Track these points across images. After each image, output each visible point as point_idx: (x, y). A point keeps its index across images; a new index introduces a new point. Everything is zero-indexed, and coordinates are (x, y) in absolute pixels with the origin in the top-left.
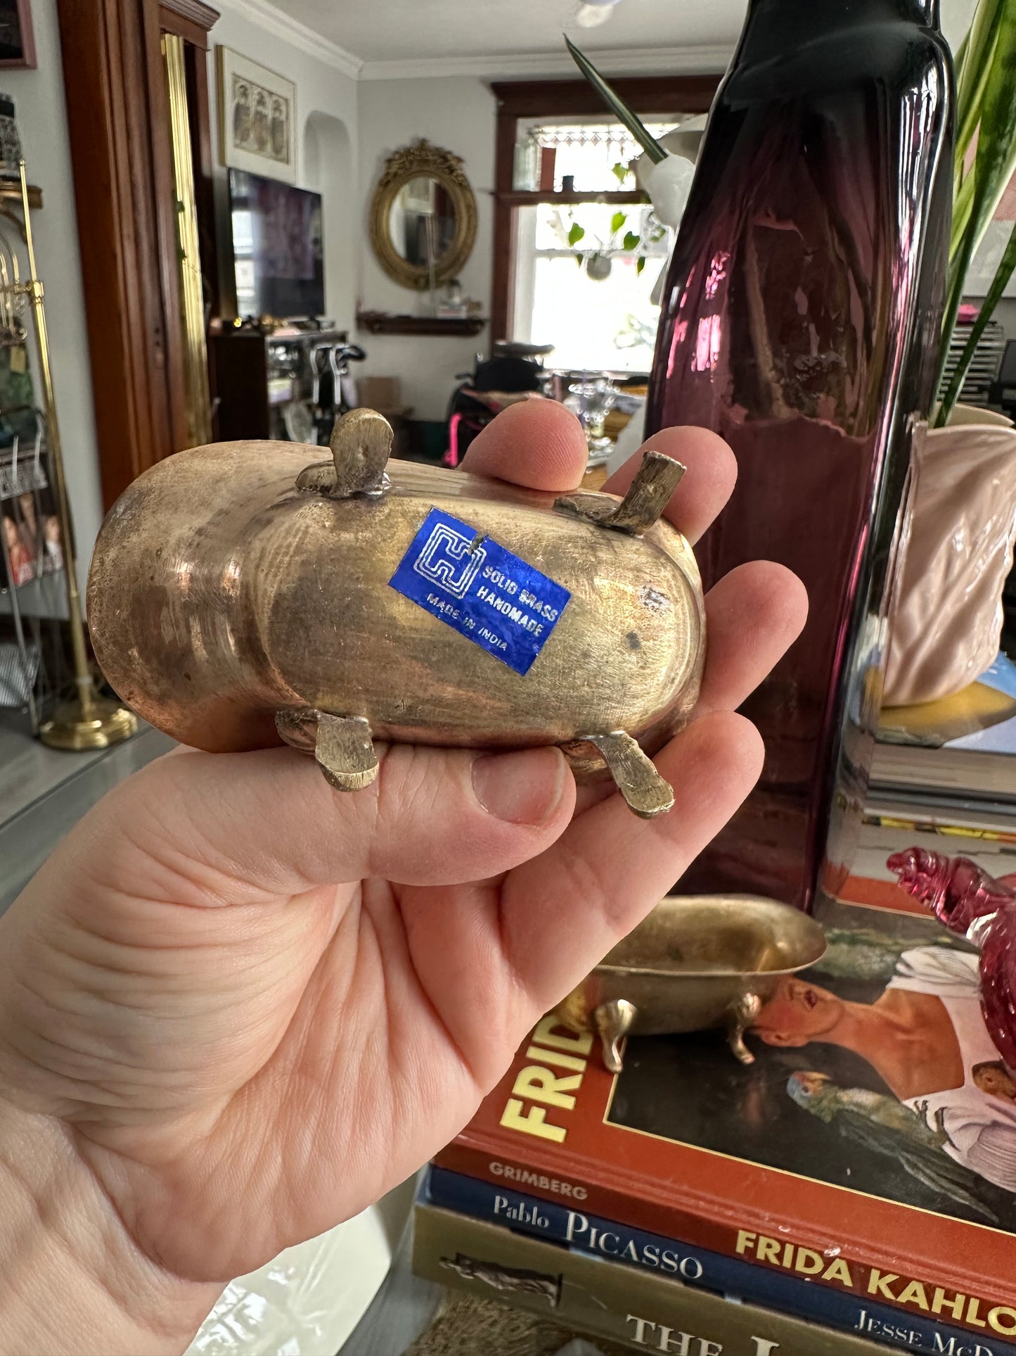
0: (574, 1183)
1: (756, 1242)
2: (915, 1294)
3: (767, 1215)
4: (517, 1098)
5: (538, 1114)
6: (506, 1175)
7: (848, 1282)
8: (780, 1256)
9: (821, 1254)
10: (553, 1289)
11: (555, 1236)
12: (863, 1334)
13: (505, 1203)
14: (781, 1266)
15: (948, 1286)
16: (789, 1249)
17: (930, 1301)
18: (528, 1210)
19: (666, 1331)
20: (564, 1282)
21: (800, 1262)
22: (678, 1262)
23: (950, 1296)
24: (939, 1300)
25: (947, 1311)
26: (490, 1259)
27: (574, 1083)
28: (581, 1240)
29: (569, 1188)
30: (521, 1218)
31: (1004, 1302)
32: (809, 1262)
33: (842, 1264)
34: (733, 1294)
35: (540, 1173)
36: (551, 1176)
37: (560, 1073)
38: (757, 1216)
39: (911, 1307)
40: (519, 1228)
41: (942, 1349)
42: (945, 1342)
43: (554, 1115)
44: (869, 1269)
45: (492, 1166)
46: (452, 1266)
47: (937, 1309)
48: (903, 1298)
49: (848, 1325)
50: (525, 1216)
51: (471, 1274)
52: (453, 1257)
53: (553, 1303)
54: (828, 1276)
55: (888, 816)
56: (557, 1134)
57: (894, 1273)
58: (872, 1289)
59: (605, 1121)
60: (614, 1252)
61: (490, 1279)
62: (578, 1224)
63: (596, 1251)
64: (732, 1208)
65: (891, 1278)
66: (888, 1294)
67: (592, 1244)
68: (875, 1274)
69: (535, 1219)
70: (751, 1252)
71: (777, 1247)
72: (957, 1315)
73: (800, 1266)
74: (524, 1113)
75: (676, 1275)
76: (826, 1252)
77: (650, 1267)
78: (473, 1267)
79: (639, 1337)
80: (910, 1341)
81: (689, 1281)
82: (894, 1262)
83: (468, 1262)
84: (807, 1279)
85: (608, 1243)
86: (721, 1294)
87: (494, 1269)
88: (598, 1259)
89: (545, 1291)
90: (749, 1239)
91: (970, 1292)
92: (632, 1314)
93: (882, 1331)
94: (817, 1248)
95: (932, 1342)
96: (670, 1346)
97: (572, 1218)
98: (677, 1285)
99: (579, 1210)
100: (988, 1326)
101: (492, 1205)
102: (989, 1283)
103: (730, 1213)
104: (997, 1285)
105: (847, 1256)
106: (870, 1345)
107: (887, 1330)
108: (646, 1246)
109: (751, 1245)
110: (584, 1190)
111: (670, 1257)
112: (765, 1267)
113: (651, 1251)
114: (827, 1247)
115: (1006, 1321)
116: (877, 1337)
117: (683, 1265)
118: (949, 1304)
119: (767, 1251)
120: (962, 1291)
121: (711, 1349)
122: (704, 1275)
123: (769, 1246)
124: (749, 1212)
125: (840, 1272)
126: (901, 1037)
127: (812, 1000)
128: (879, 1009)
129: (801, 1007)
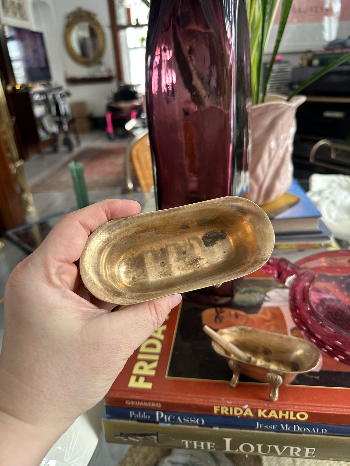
2: (273, 414)
3: (223, 399)
4: (134, 375)
5: (142, 379)
6: (132, 404)
7: (251, 414)
8: (229, 412)
9: (242, 408)
10: (155, 437)
11: (153, 420)
12: (259, 429)
13: (134, 413)
14: (230, 414)
15: (283, 409)
16: (231, 409)
17: (278, 415)
18: (142, 414)
19: (195, 443)
20: (159, 434)
21: (236, 412)
22: (196, 421)
23: (284, 412)
24: (281, 414)
25: (284, 417)
26: (132, 432)
27: (155, 365)
28: (162, 420)
29: (155, 404)
30: (140, 417)
31: (301, 410)
32: (238, 412)
33: (249, 410)
34: (216, 425)
35: (143, 401)
36: (147, 402)
37: (150, 362)
38: (220, 400)
39: (273, 418)
40: (140, 420)
41: (283, 429)
42: (284, 426)
43: (148, 379)
44: (258, 410)
45: (127, 402)
46: (120, 437)
47: (280, 417)
48: (270, 416)
49: (253, 427)
50: (141, 416)
51: (127, 438)
52: (119, 434)
53: (156, 442)
54: (245, 414)
56: (149, 386)
57: (266, 409)
58: (259, 415)
59: (166, 377)
60: (174, 421)
61: (133, 439)
62: (160, 415)
63: (168, 422)
64: (211, 399)
65: (265, 411)
66: (265, 416)
67: (166, 420)
68: (260, 411)
69: (144, 416)
70: (219, 412)
71: (227, 409)
72: (287, 417)
73: (236, 413)
74: (137, 380)
75: (196, 424)
77: (186, 424)
78: (127, 436)
79: (187, 446)
80: (274, 428)
81: (200, 425)
82: (266, 405)
83: (125, 435)
84: (239, 417)
85: (171, 419)
86: (212, 427)
87: (134, 435)
88: (169, 425)
89: (153, 438)
90: (218, 408)
91: (290, 409)
92: (183, 440)
93: (264, 427)
94: (240, 406)
95: (280, 427)
96: (197, 447)
97: (157, 413)
98: (196, 427)
99: (159, 410)
100: (297, 419)
101: (129, 415)
102: (296, 405)
103: (211, 401)
104: (298, 405)
105: (250, 407)
106: (261, 432)
107: (266, 427)
108: (184, 417)
109: (219, 410)
110: (160, 404)
111: (193, 419)
112: (225, 416)
113: (186, 419)
114: (244, 405)
115: (302, 416)
116: (263, 429)
117: (197, 421)
118: (284, 415)
119: (224, 411)
120: (287, 410)
121: (211, 445)
122: (205, 422)
123: (225, 409)
124: (217, 399)
125: (249, 413)
126: (267, 324)
127: (237, 316)
128: (259, 315)
129: (233, 319)
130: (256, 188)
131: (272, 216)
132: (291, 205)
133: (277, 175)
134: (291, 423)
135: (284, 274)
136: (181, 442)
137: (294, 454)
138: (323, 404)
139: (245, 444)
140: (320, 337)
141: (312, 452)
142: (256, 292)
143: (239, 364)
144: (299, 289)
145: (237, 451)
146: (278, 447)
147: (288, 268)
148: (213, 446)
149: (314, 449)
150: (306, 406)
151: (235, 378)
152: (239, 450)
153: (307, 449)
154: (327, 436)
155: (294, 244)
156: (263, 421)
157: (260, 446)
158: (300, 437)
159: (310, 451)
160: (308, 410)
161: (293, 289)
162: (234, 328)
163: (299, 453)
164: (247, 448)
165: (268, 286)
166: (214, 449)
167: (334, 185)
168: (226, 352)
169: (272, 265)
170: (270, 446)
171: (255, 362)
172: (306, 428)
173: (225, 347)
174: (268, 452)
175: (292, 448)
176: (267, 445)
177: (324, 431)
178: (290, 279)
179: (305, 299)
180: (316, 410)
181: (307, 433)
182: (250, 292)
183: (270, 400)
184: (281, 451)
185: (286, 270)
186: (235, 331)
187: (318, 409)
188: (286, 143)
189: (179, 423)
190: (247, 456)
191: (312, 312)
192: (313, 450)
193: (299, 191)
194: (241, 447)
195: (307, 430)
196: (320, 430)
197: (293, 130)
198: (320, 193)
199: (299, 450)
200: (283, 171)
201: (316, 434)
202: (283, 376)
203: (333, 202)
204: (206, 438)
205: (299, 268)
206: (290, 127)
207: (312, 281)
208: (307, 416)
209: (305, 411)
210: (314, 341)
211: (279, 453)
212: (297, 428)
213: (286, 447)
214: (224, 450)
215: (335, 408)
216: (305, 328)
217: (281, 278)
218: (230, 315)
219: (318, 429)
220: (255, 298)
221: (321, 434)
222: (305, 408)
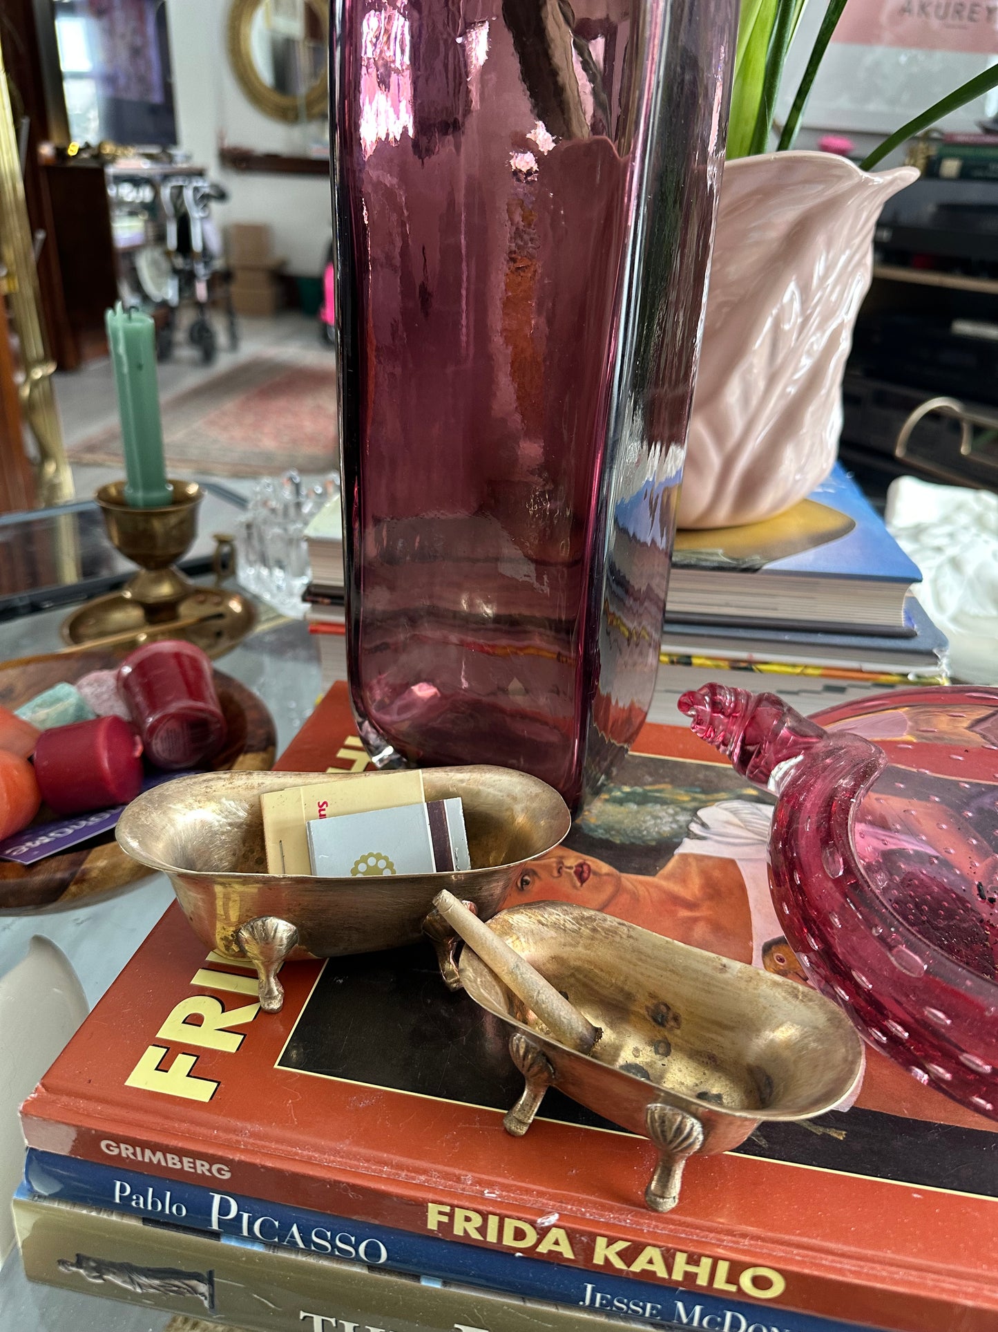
0: (212, 1160)
1: (451, 1216)
2: (651, 1262)
3: (469, 1177)
4: (160, 1044)
5: (184, 1063)
6: (124, 1155)
7: (568, 1253)
8: (482, 1230)
9: (533, 1224)
10: (203, 1288)
11: (197, 1224)
12: (591, 1308)
13: (128, 1190)
14: (485, 1241)
15: (692, 1249)
16: (493, 1221)
17: (670, 1268)
18: (158, 1195)
21: (508, 1235)
22: (356, 1246)
23: (693, 1260)
24: (681, 1264)
25: (690, 1277)
27: (246, 1015)
28: (231, 1228)
29: (207, 1166)
30: (150, 1207)
31: (760, 1261)
32: (519, 1235)
33: (559, 1234)
34: (432, 1276)
35: (165, 1150)
36: (181, 1153)
37: (228, 1001)
38: (458, 1179)
39: (648, 1276)
40: (150, 1219)
41: (685, 1320)
42: (689, 1311)
43: (204, 1065)
44: (593, 1237)
45: (103, 1144)
46: (74, 1269)
47: (678, 1276)
48: (637, 1267)
49: (574, 1300)
50: (154, 1204)
51: (100, 1277)
52: (74, 1260)
53: (206, 1303)
54: (543, 1249)
55: (700, 653)
56: (202, 1091)
57: (625, 1240)
58: (598, 1260)
59: (276, 1065)
60: (274, 1236)
61: (124, 1282)
62: (224, 1209)
63: (252, 1237)
64: (425, 1172)
65: (621, 1245)
66: (619, 1264)
67: (245, 1233)
68: (601, 1242)
69: (168, 1206)
70: (447, 1227)
71: (477, 1220)
72: (702, 1281)
73: (508, 1240)
75: (357, 1260)
76: (539, 1221)
77: (320, 1254)
78: (101, 1268)
80: (647, 1314)
81: (373, 1266)
82: (628, 1221)
84: (518, 1254)
85: (265, 1230)
86: (415, 1276)
87: (126, 1269)
88: (257, 1248)
89: (194, 1290)
90: (441, 1213)
91: (721, 1252)
92: (305, 1311)
93: (612, 1304)
94: (530, 1216)
95: (673, 1312)
97: (216, 1202)
98: (358, 1270)
99: (224, 1191)
100: (741, 1292)
101: (111, 1193)
102: (744, 1235)
103: (421, 1180)
104: (754, 1237)
105: (567, 1223)
106: (601, 1320)
107: (618, 1303)
108: (313, 1231)
109: (444, 1220)
110: (225, 1167)
111: (345, 1241)
112: (466, 1244)
113: (321, 1236)
114: (543, 1213)
115: (762, 1283)
116: (603, 1310)
117: (362, 1249)
118: (692, 1269)
119: (465, 1225)
120: (708, 1253)
122: (391, 1258)
123: (468, 1219)
124: (447, 1176)
125: (558, 1243)
126: (684, 913)
127: (581, 873)
129: (567, 883)
130: (714, 461)
131: (756, 559)
132: (824, 539)
133: (789, 422)
134: (714, 1302)
135: (768, 750)
136: (299, 1317)
142: (664, 802)
143: (546, 1053)
144: (811, 802)
150: (783, 1243)
151: (528, 1105)
155: (816, 662)
156: (606, 1277)
160: (785, 1260)
162: (554, 915)
165: (708, 790)
167: (963, 519)
168: (510, 998)
171: (616, 1050)
172: (769, 1329)
173: (506, 979)
180: (820, 1267)
182: (643, 800)
183: (648, 1206)
186: (556, 926)
187: (827, 1260)
188: (835, 321)
189: (293, 1246)
193: (857, 503)
202: (709, 1122)
203: (955, 564)
205: (821, 735)
208: (778, 1286)
209: (781, 1266)
212: (735, 1325)
215: (891, 1265)
218: (560, 868)
220: (656, 822)
222: (779, 1251)
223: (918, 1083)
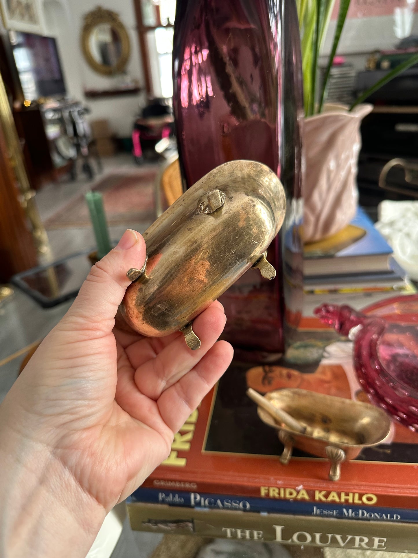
0: (190, 482)
2: (333, 497)
3: (272, 478)
5: (173, 453)
6: (162, 484)
7: (307, 497)
8: (279, 494)
9: (295, 489)
10: (190, 525)
11: (187, 504)
12: (317, 515)
13: (164, 495)
14: (280, 497)
15: (346, 491)
16: (282, 490)
17: (340, 497)
18: (174, 496)
19: (239, 532)
20: (195, 521)
21: (288, 494)
22: (239, 504)
23: (347, 494)
24: (343, 497)
25: (347, 501)
26: (163, 518)
27: (189, 437)
28: (198, 504)
29: (189, 484)
30: (172, 500)
31: (368, 492)
32: (291, 494)
33: (304, 492)
34: (264, 510)
35: (176, 481)
36: (180, 481)
37: (183, 433)
38: (269, 479)
39: (333, 502)
40: (172, 504)
41: (346, 514)
42: (348, 511)
43: (180, 454)
44: (314, 491)
46: (148, 524)
47: (343, 500)
48: (330, 498)
49: (310, 513)
51: (156, 525)
52: (147, 521)
53: (192, 530)
54: (299, 497)
55: (318, 289)
56: (182, 462)
57: (325, 490)
58: (317, 498)
59: (203, 451)
60: (213, 505)
61: (164, 526)
62: (195, 498)
63: (205, 506)
64: (257, 478)
65: (324, 493)
66: (323, 499)
67: (203, 504)
68: (317, 493)
69: (177, 499)
70: (268, 494)
71: (277, 491)
72: (351, 501)
73: (288, 496)
75: (239, 509)
76: (296, 488)
77: (228, 508)
78: (156, 523)
79: (229, 535)
80: (334, 514)
81: (245, 510)
82: (324, 485)
83: (154, 521)
84: (291, 500)
85: (210, 503)
86: (259, 512)
87: (165, 522)
88: (207, 510)
89: (187, 526)
90: (265, 489)
91: (355, 491)
92: (224, 527)
93: (323, 512)
94: (294, 487)
95: (343, 513)
96: (242, 536)
97: (192, 496)
98: (240, 513)
99: (195, 492)
100: (363, 503)
101: (158, 498)
102: (362, 485)
103: (257, 480)
104: (365, 486)
105: (306, 488)
106: (320, 518)
107: (325, 512)
108: (225, 501)
109: (267, 491)
110: (195, 484)
111: (235, 503)
112: (274, 499)
113: (227, 502)
114: (298, 486)
115: (369, 499)
116: (322, 515)
117: (241, 505)
118: (347, 497)
119: (274, 493)
120: (351, 491)
121: (258, 534)
122: (251, 506)
123: (274, 490)
124: (265, 479)
125: (304, 495)
126: (326, 385)
127: (289, 376)
128: (317, 375)
129: (285, 381)
130: (312, 219)
131: (332, 252)
132: (356, 240)
133: (337, 202)
134: (355, 507)
135: (347, 324)
136: (222, 530)
137: (360, 545)
138: (394, 483)
139: (300, 533)
140: (390, 402)
141: (382, 543)
142: (313, 346)
143: (291, 436)
144: (365, 343)
145: (290, 541)
146: (340, 536)
147: (353, 317)
148: (260, 536)
149: (385, 539)
150: (374, 486)
151: (287, 453)
152: (293, 541)
153: (376, 540)
154: (400, 524)
155: (360, 287)
156: (321, 505)
157: (318, 536)
158: (367, 524)
159: (380, 541)
160: (376, 491)
161: (358, 342)
162: (285, 392)
163: (366, 544)
164: (302, 538)
165: (328, 340)
166: (262, 539)
167: (409, 215)
168: (277, 421)
169: (333, 313)
170: (330, 536)
171: (312, 433)
172: (374, 514)
173: (274, 414)
174: (328, 542)
175: (357, 538)
176: (327, 534)
177: (397, 517)
178: (355, 330)
179: (373, 354)
180: (387, 492)
181: (376, 519)
182: (305, 346)
183: (330, 480)
184: (344, 542)
185: (349, 319)
186: (287, 396)
187: (389, 490)
188: (348, 164)
189: (218, 507)
190: (302, 547)
191: (381, 372)
192: (383, 541)
193: (366, 222)
194: (295, 537)
195: (376, 516)
196: (392, 517)
197: (356, 147)
198: (391, 224)
199: (366, 540)
200: (345, 198)
201: (387, 520)
202: (346, 450)
203: (408, 235)
204: (252, 526)
205: (365, 317)
206: (352, 143)
207: (381, 332)
208: (375, 499)
209: (373, 493)
210: (384, 406)
211: (342, 544)
212: (363, 514)
213: (350, 537)
214: (274, 540)
215: (410, 488)
216: (372, 391)
217: (343, 330)
218: (281, 375)
219: (389, 515)
220: (311, 354)
221: (394, 521)
222: (374, 489)
223: (411, 431)
